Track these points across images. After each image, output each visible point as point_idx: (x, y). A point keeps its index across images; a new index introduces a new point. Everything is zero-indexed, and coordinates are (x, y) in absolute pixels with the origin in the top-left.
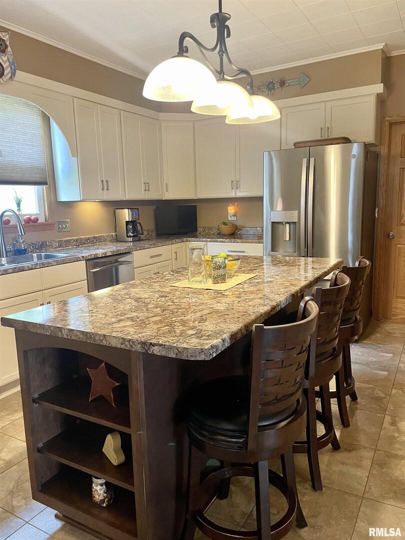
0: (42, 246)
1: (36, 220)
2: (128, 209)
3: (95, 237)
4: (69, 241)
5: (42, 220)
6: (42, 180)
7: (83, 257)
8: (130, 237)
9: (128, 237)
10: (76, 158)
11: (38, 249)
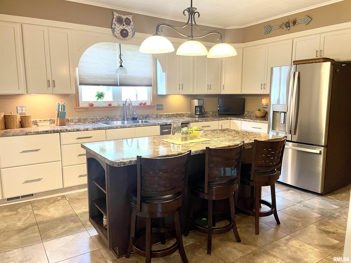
0: (147, 117)
1: (145, 104)
2: (197, 99)
3: (177, 114)
4: (162, 115)
5: (148, 104)
6: (149, 84)
7: (158, 124)
8: (197, 115)
9: (196, 114)
10: (165, 73)
11: (145, 118)
